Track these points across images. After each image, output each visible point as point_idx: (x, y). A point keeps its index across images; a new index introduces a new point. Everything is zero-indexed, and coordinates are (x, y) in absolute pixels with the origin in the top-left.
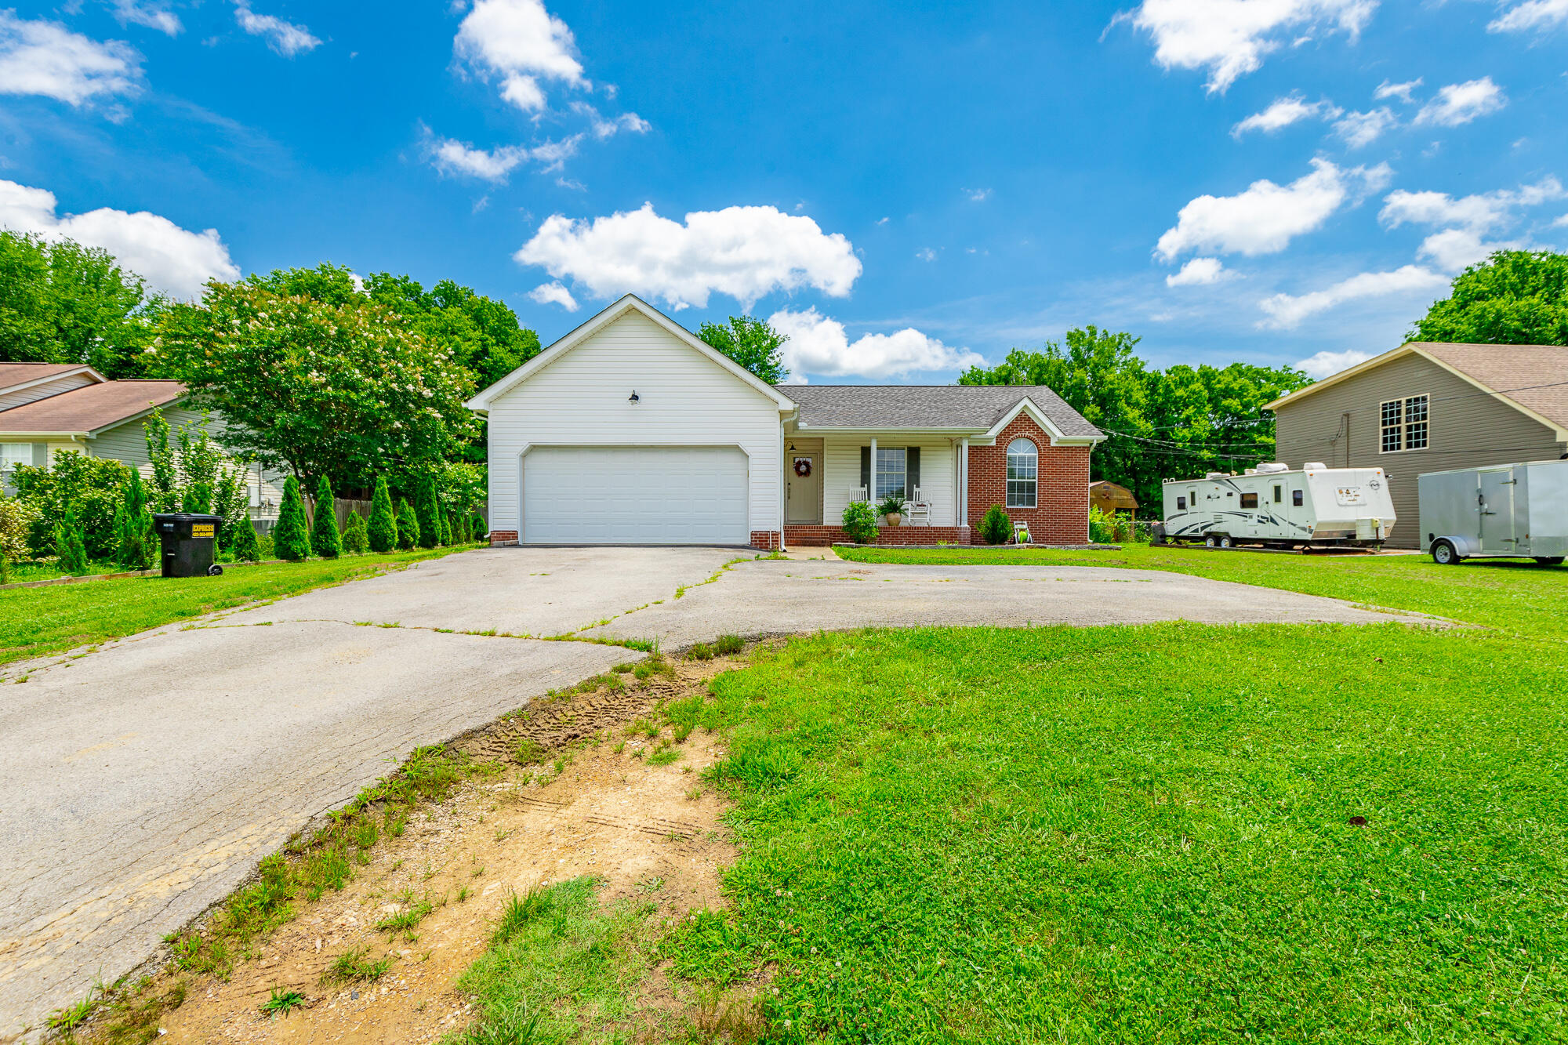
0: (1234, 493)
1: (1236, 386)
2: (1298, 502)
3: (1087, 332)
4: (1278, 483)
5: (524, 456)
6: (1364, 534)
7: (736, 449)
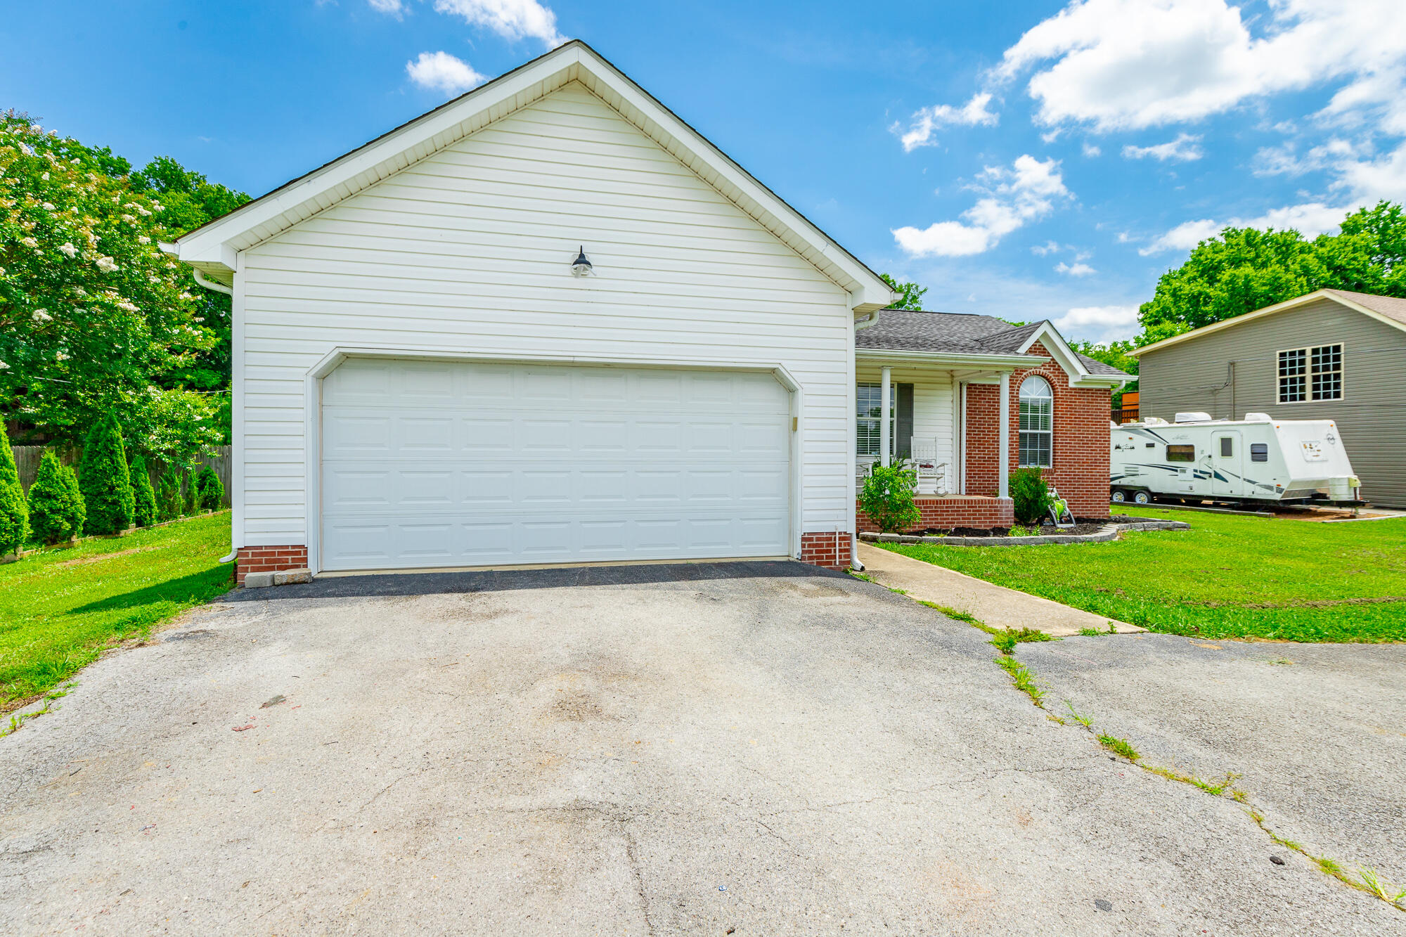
0: (1157, 444)
2: (1259, 457)
4: (1226, 435)
5: (323, 377)
6: (1340, 495)
7: (772, 375)
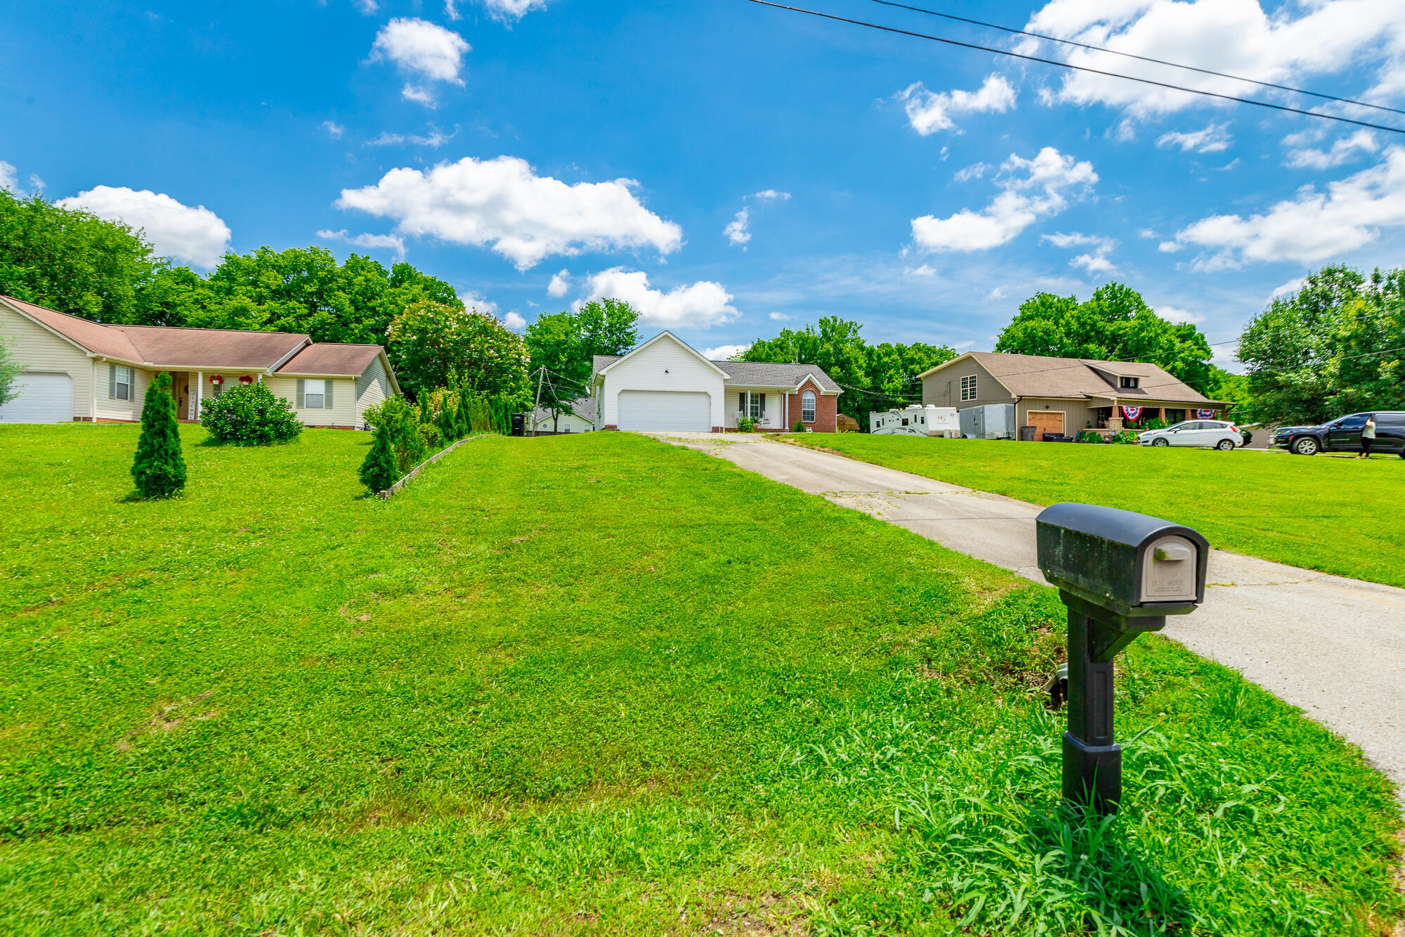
0: (900, 418)
1: (917, 357)
2: (923, 422)
3: (831, 320)
4: (916, 414)
5: (621, 394)
6: (947, 436)
7: (706, 393)
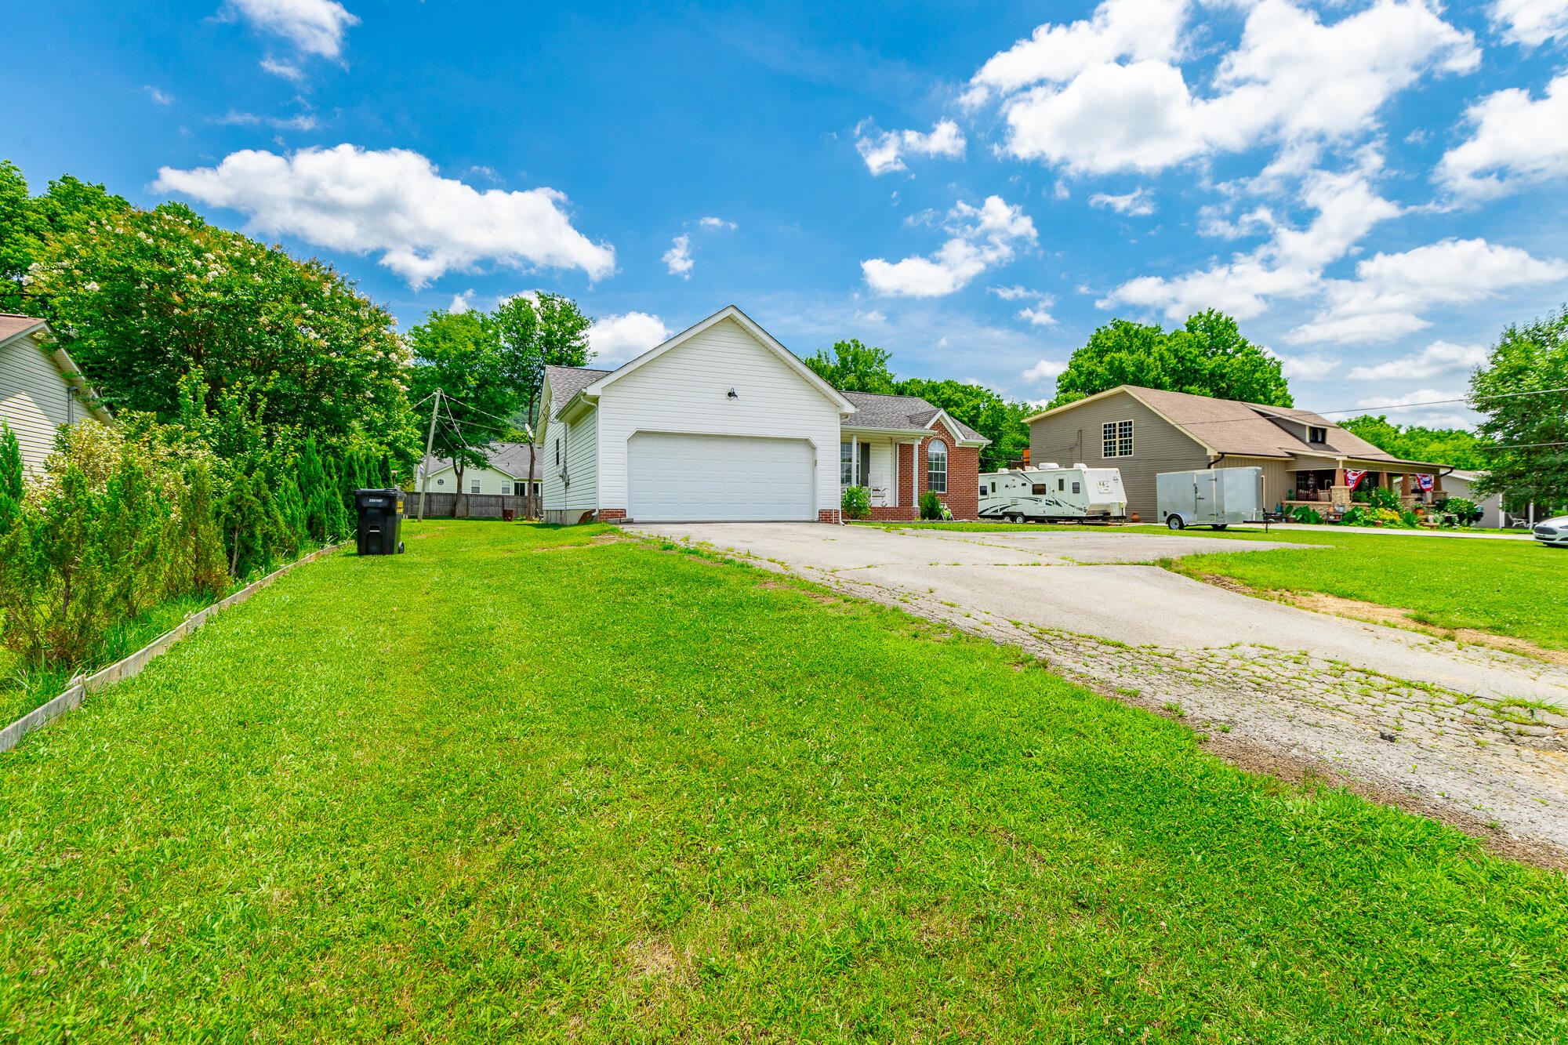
0: (1028, 484)
2: (1076, 490)
4: (1061, 477)
5: (629, 441)
6: (1115, 512)
7: (806, 442)
